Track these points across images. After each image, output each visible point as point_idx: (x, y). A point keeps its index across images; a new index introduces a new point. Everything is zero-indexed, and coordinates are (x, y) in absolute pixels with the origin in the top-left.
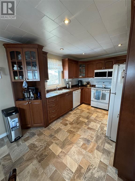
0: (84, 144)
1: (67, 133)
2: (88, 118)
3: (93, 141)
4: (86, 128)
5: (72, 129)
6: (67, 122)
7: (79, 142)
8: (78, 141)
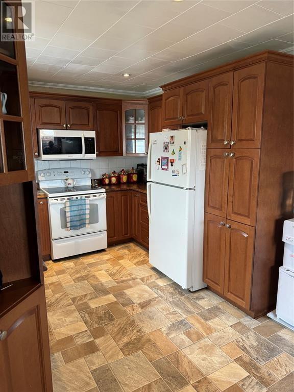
0: (188, 334)
1: (131, 357)
2: (101, 290)
3: (185, 316)
4: (139, 310)
5: (125, 340)
6: (79, 341)
7: (178, 341)
8: (175, 341)
